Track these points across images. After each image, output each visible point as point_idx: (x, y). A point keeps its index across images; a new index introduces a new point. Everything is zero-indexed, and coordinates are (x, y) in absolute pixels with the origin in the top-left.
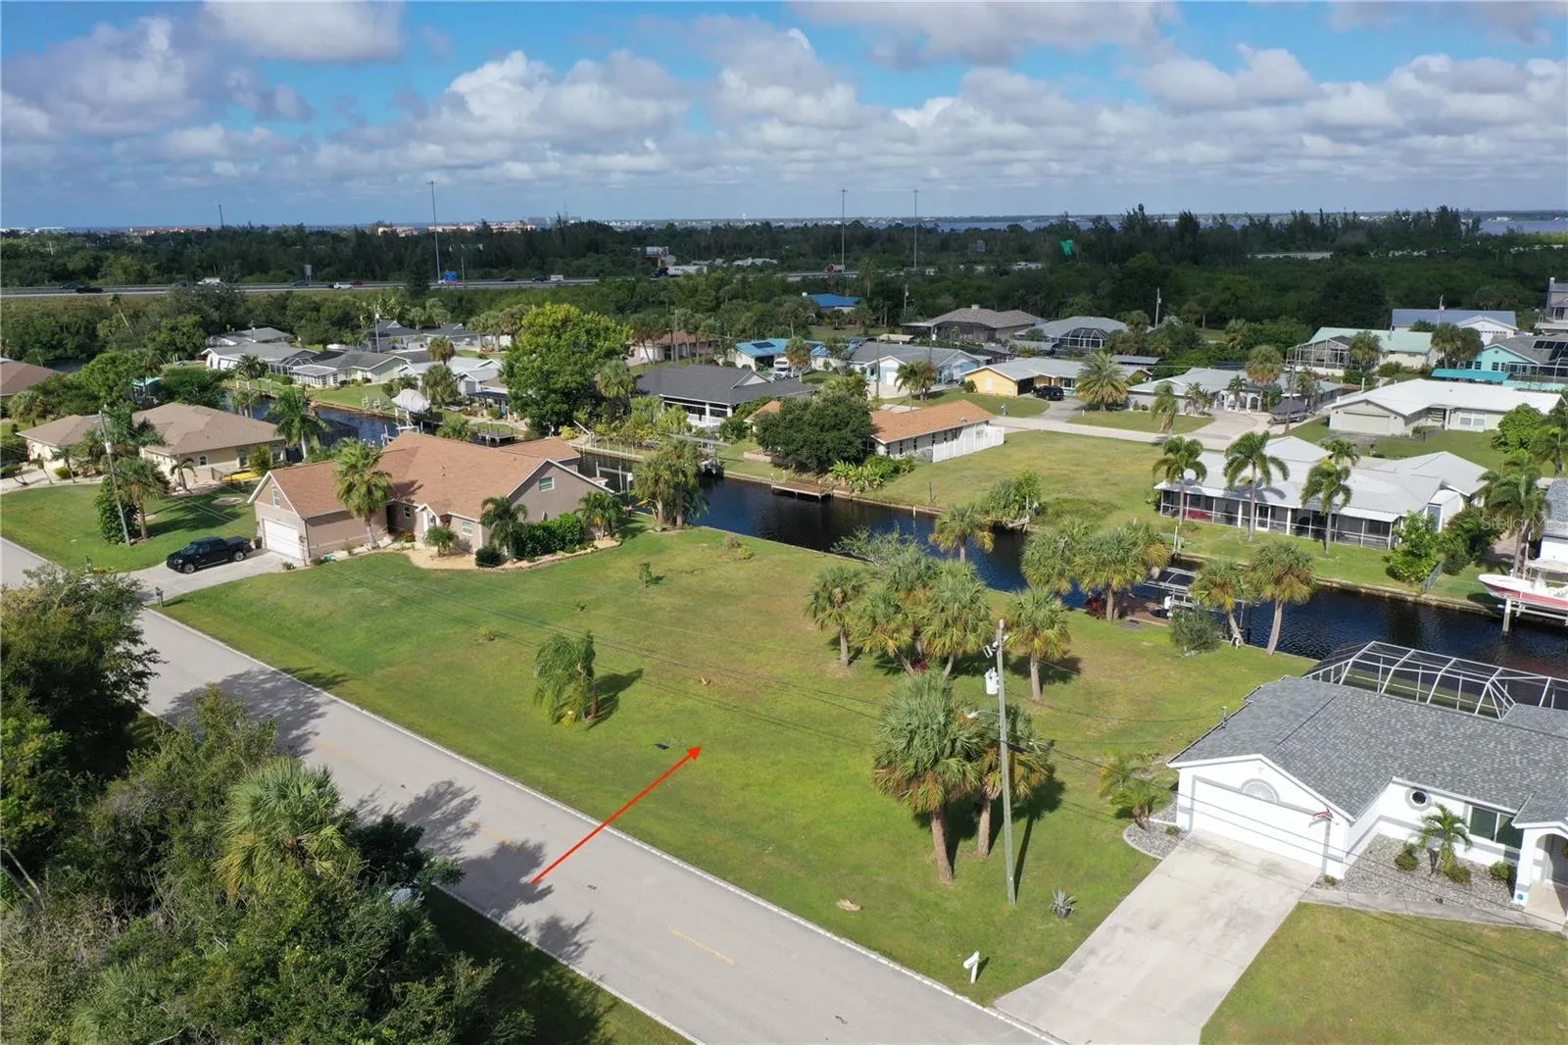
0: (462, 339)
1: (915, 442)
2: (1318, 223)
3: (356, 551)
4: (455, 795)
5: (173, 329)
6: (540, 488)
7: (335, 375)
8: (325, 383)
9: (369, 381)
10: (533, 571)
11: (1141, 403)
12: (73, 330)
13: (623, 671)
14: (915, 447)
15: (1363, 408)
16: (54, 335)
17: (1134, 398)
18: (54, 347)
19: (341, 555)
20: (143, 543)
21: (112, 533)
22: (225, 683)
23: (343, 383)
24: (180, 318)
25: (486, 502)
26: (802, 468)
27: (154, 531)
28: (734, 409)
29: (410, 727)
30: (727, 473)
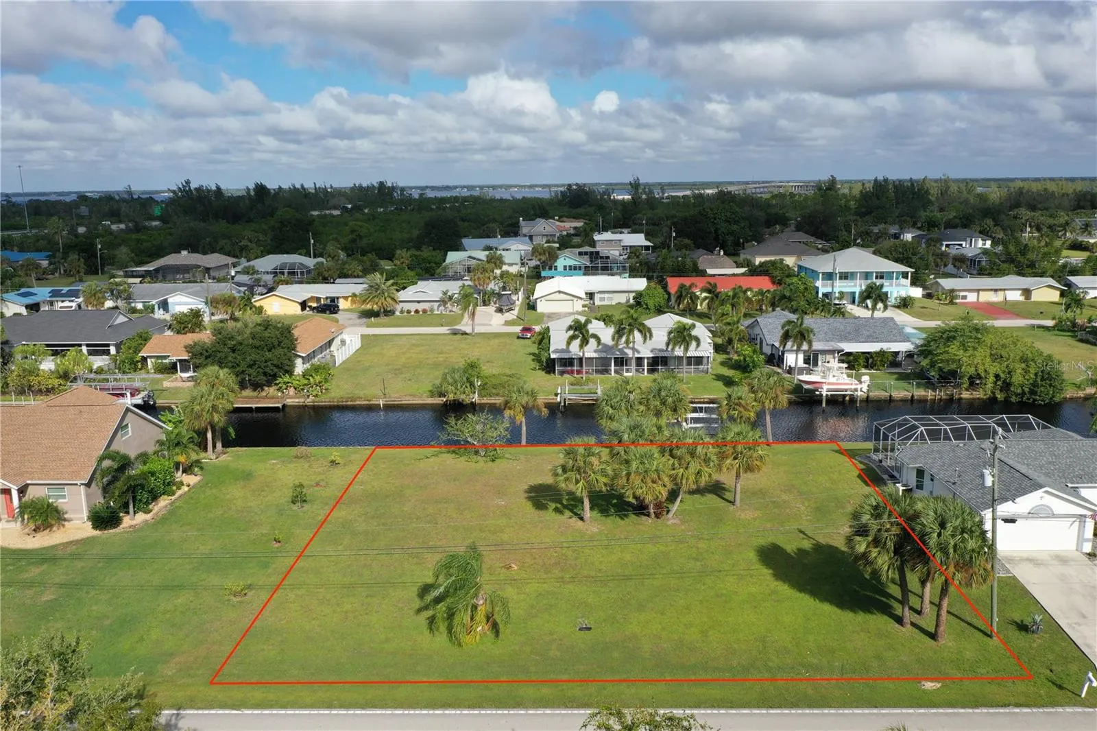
2: (313, 191)
6: (122, 436)
11: (406, 309)
17: (399, 307)
26: (257, 386)
28: (118, 347)
30: (160, 402)
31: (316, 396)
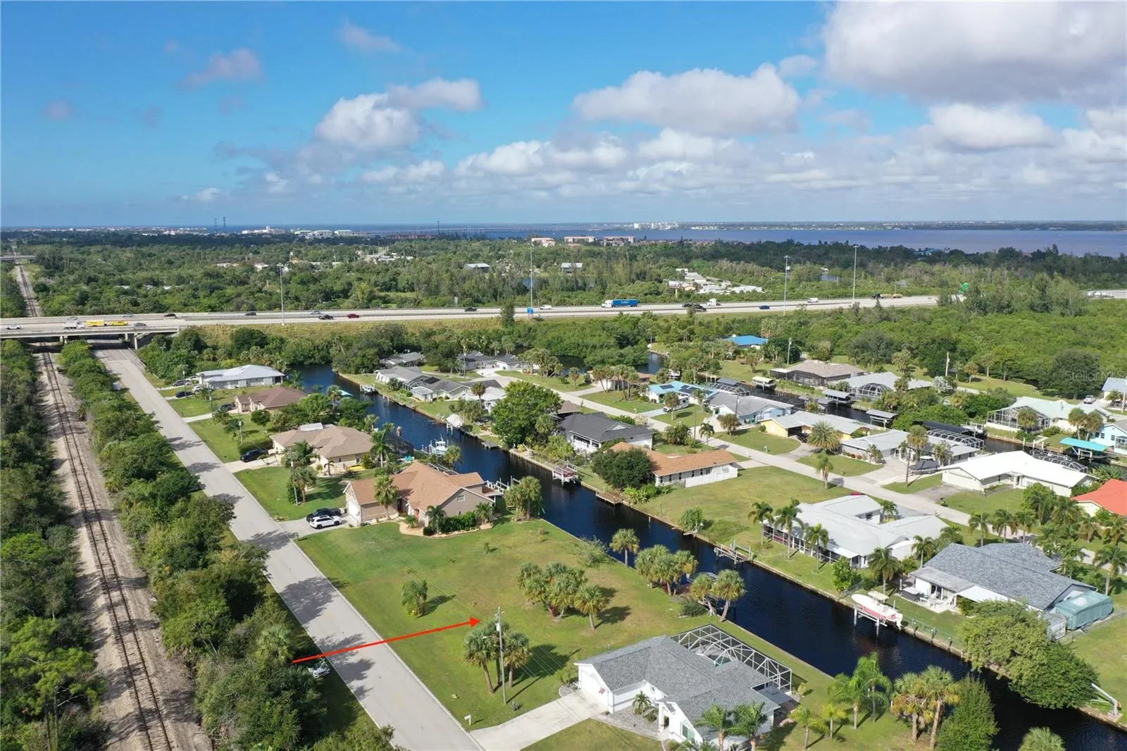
0: (514, 365)
1: (680, 476)
3: (380, 520)
4: (359, 640)
5: (364, 356)
6: (457, 500)
7: (432, 394)
8: (426, 398)
9: (448, 398)
10: (445, 539)
12: (320, 348)
13: (448, 595)
14: (680, 478)
15: (957, 471)
16: (310, 351)
17: (844, 448)
18: (310, 358)
19: (374, 522)
20: (303, 504)
21: (291, 499)
22: (306, 582)
23: (434, 400)
24: (368, 350)
25: (429, 507)
27: (310, 497)
28: (603, 444)
29: (359, 610)
30: (583, 483)
31: (635, 503)
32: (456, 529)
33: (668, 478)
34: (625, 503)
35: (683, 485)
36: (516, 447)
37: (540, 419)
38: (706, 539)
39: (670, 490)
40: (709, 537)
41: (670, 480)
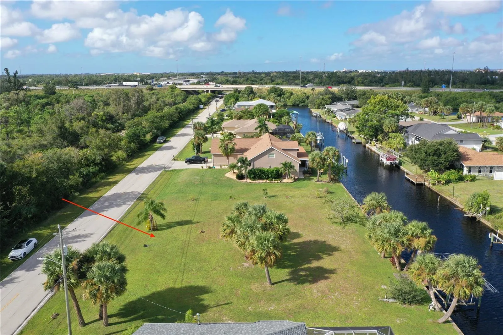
1: (492, 169)
3: (223, 167)
5: (323, 99)
6: (269, 157)
10: (249, 184)
13: (195, 220)
14: (491, 171)
30: (402, 167)
31: (434, 184)
32: (260, 178)
33: (478, 170)
34: (427, 184)
35: (492, 178)
36: (371, 143)
37: (387, 121)
38: (489, 224)
39: (473, 179)
40: (493, 222)
41: (480, 172)
